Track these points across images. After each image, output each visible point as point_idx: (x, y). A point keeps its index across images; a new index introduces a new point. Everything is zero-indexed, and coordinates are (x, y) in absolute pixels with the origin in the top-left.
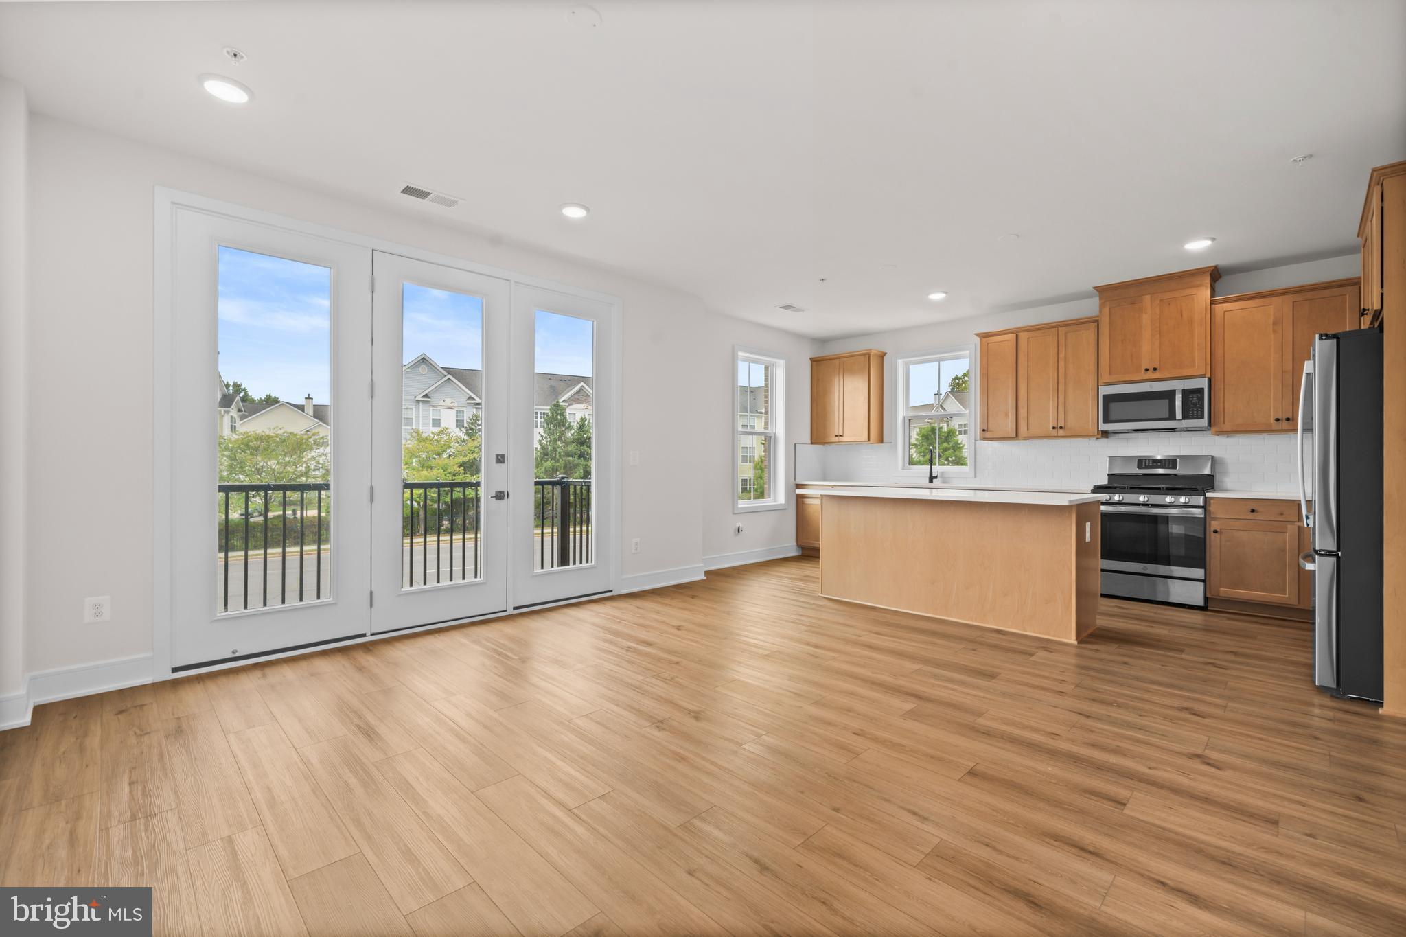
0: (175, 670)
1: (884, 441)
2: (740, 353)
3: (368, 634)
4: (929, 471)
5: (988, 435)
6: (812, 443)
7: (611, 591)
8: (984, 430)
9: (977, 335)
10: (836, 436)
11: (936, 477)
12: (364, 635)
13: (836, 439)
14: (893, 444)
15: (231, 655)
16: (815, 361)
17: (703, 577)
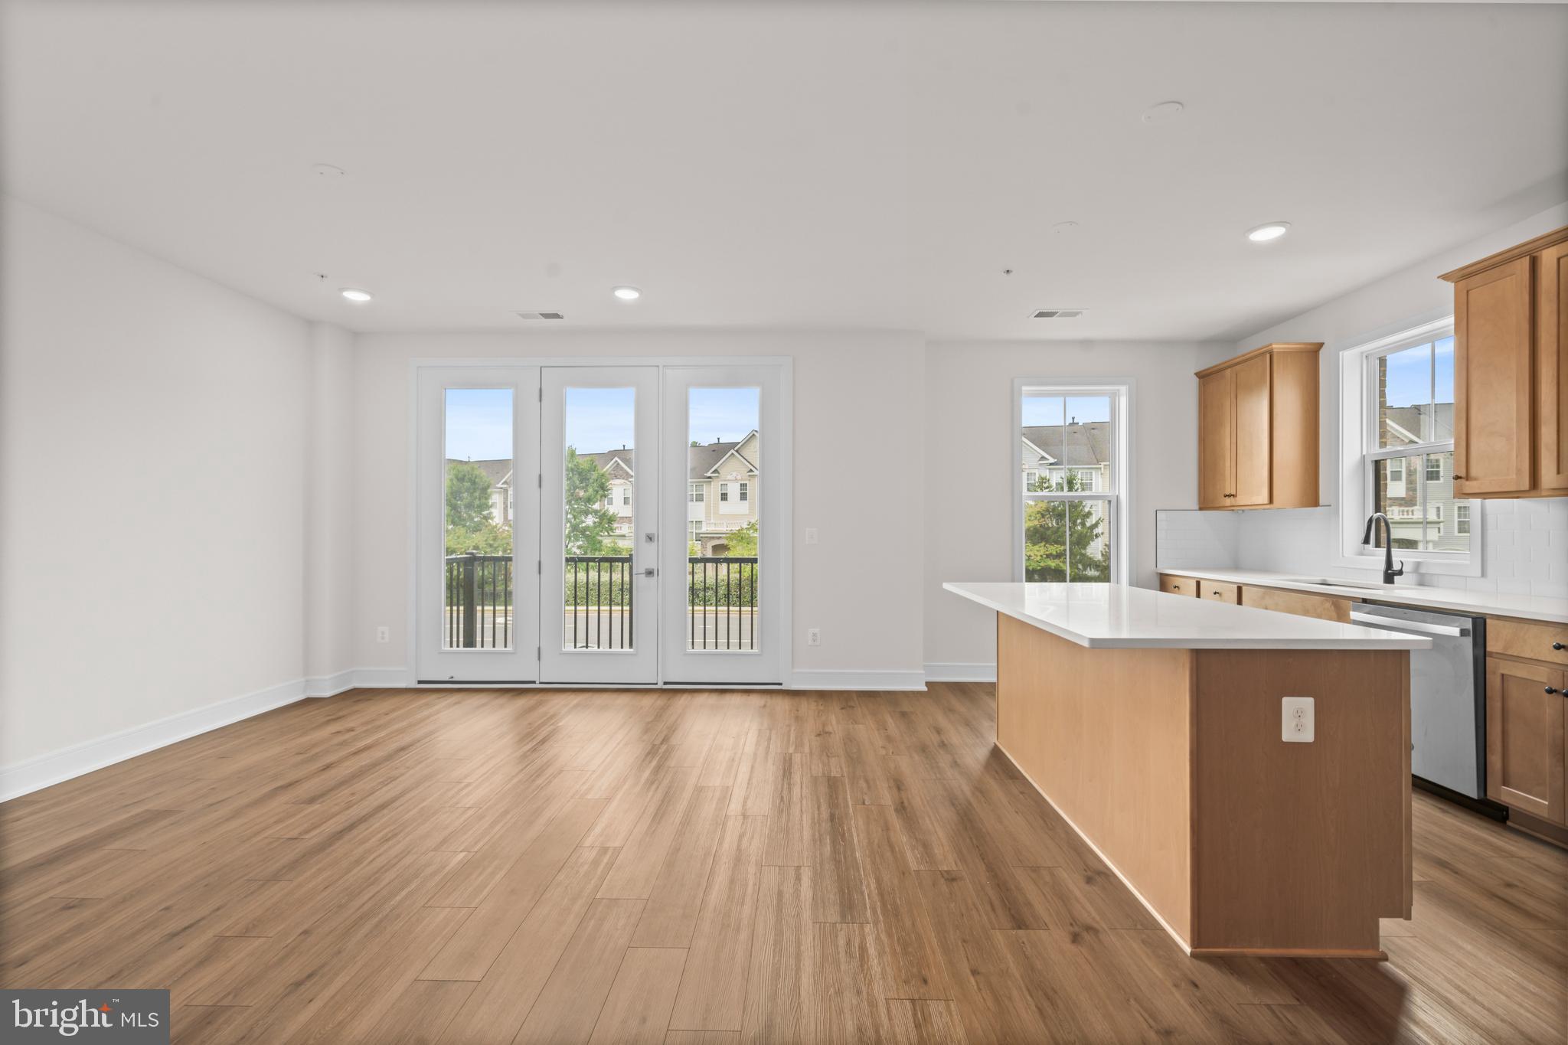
0: (420, 682)
1: (1322, 501)
2: (1024, 388)
3: (537, 682)
4: (1384, 558)
5: (1470, 486)
6: (1201, 509)
7: (781, 684)
8: (1457, 478)
9: (1445, 277)
10: (1226, 496)
11: (1400, 573)
12: (534, 682)
13: (1228, 501)
14: (1334, 508)
15: (447, 679)
16: (1205, 377)
17: (925, 689)
